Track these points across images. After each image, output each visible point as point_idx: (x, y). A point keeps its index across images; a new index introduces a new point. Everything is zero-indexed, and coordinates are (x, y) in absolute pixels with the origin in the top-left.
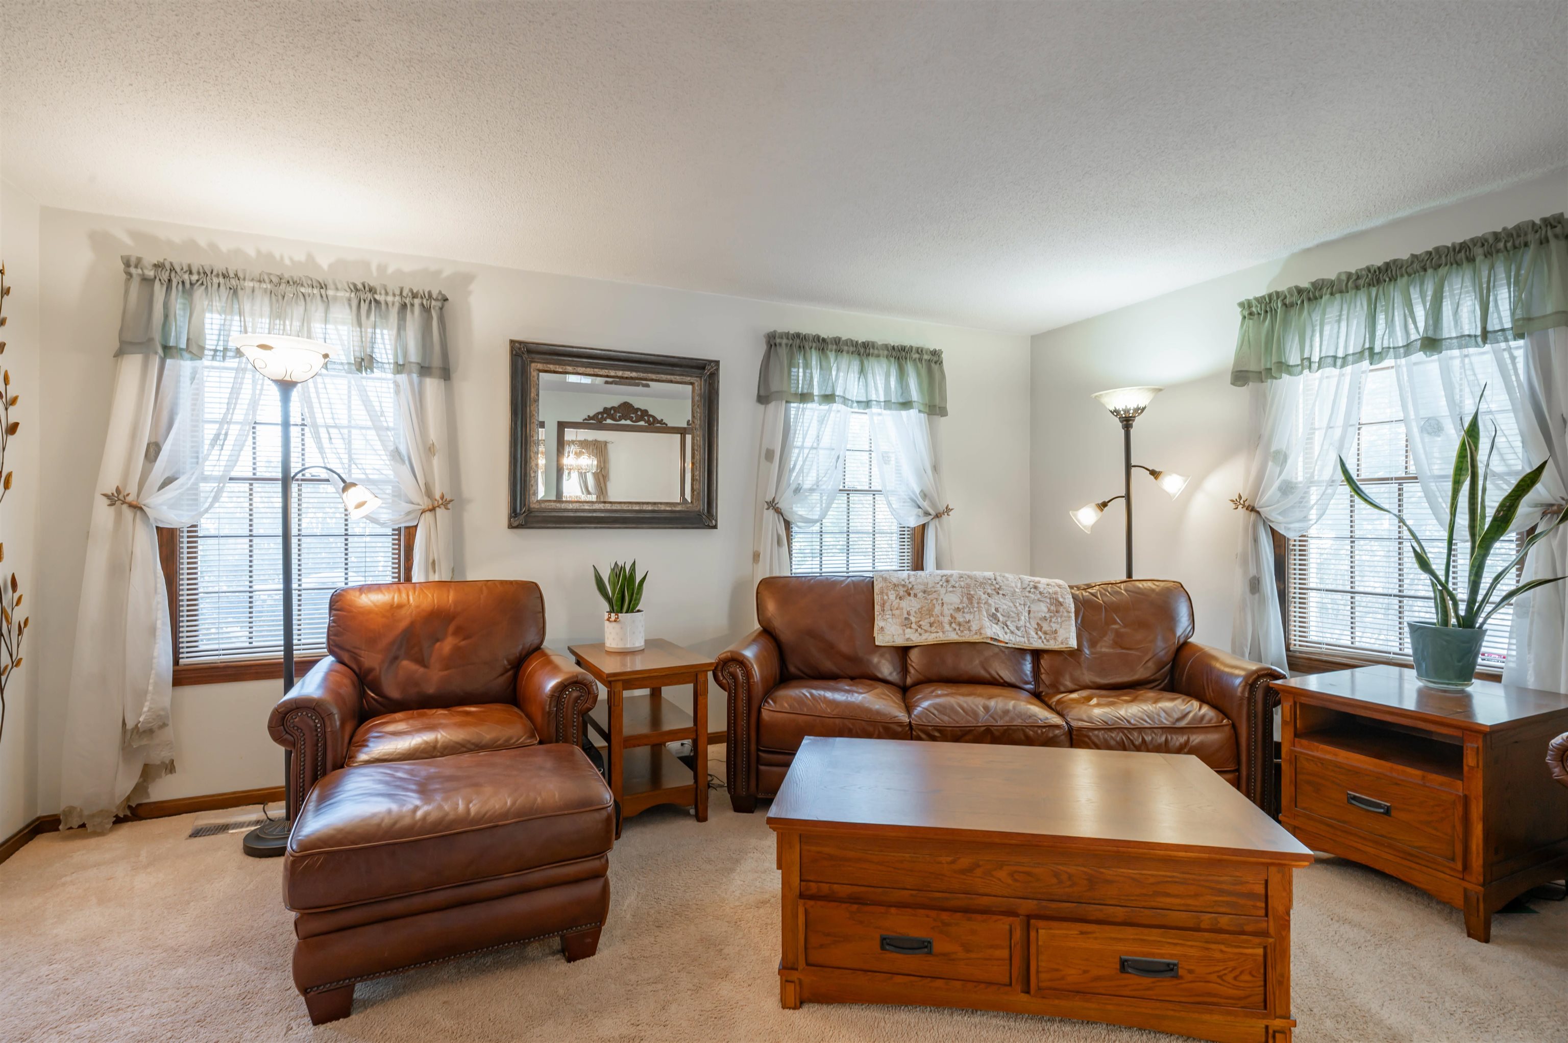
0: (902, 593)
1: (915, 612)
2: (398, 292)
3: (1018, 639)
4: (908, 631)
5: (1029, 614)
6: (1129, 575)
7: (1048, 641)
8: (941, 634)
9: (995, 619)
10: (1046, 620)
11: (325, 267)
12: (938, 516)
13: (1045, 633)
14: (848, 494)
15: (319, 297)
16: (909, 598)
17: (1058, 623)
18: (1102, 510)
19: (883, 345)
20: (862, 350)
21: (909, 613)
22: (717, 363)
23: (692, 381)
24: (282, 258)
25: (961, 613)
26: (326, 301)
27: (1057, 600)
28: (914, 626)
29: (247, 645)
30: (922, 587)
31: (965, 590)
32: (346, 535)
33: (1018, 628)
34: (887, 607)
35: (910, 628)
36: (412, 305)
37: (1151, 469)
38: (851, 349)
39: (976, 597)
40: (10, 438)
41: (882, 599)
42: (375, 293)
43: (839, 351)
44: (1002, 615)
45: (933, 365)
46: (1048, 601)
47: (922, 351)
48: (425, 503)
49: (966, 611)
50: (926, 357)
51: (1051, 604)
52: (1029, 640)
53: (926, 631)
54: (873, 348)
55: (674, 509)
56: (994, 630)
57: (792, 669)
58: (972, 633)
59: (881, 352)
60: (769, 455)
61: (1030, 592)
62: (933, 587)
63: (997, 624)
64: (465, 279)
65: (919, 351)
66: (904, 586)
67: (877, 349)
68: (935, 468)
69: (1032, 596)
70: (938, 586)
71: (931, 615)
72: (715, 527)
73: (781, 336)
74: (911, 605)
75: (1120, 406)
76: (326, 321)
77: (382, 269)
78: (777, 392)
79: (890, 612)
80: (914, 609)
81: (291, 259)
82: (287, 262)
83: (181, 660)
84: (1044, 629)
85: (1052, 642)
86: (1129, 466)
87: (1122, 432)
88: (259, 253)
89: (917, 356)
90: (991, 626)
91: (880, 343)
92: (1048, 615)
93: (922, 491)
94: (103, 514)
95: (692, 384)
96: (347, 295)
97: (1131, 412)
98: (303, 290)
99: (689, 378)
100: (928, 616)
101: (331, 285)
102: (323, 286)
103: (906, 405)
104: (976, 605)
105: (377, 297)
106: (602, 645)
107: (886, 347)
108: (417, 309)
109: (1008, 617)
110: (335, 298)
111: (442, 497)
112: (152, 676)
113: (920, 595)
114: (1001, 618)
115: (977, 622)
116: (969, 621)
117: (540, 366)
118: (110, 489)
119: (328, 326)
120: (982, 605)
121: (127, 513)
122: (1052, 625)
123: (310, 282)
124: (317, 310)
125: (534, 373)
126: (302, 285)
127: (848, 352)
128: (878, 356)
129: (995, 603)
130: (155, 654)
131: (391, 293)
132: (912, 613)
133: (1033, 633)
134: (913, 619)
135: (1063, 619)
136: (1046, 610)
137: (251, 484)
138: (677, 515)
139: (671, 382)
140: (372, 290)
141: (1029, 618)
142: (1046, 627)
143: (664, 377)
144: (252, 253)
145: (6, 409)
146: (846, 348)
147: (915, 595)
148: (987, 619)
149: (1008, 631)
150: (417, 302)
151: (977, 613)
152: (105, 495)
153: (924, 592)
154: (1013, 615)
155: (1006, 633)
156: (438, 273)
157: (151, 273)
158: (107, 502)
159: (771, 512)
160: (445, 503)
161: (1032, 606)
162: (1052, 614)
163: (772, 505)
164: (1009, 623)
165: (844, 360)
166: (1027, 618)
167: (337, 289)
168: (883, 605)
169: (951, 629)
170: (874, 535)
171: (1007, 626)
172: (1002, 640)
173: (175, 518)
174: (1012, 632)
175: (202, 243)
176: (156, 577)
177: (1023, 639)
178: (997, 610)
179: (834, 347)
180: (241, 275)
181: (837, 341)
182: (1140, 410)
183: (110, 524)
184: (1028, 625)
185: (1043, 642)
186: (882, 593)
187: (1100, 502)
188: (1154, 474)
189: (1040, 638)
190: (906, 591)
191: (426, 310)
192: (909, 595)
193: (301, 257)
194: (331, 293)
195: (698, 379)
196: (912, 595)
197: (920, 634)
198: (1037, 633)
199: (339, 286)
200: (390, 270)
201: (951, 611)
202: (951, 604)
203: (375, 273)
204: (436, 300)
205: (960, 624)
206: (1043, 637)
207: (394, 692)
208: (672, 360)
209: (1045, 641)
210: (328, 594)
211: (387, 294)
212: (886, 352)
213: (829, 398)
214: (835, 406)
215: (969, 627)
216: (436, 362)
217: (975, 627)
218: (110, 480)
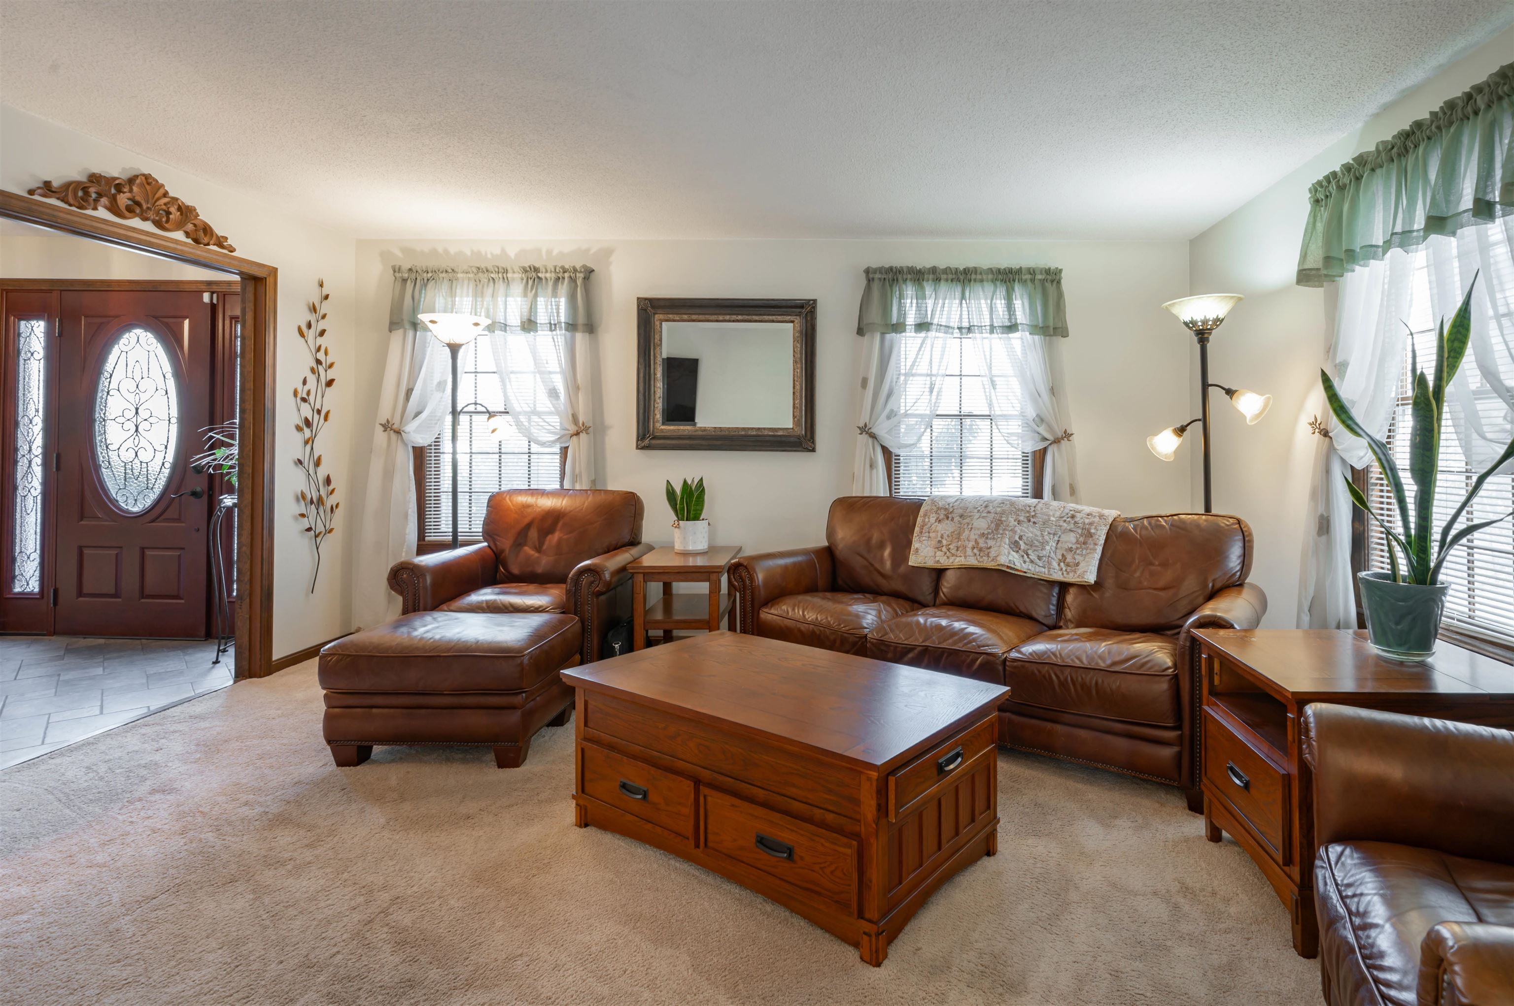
0: (942, 517)
1: (948, 536)
2: (553, 270)
3: (1038, 569)
4: (939, 553)
5: (1057, 544)
6: (1208, 508)
7: (1068, 573)
8: (963, 559)
9: (1017, 547)
10: (1071, 551)
11: (513, 256)
12: (1057, 441)
13: (1068, 565)
14: (961, 419)
15: (501, 279)
16: (947, 522)
17: (1082, 555)
18: (1180, 436)
19: (988, 269)
20: (962, 278)
21: (942, 537)
22: (815, 301)
23: (792, 319)
24: (486, 254)
25: (983, 539)
26: (506, 280)
27: (1089, 531)
28: (944, 549)
29: (468, 530)
30: (960, 511)
31: (998, 517)
32: (529, 453)
33: (1039, 558)
34: (925, 529)
35: (941, 551)
36: (564, 278)
37: (1227, 387)
38: (950, 276)
39: (1005, 524)
40: (328, 389)
41: (924, 521)
42: (539, 272)
43: (937, 280)
44: (1025, 543)
45: (1048, 285)
46: (1080, 531)
47: (1034, 272)
48: (573, 429)
49: (989, 536)
50: (1039, 277)
51: (1081, 535)
52: (1049, 571)
53: (953, 555)
54: (976, 273)
55: (776, 433)
56: (1011, 558)
57: (840, 582)
58: (990, 559)
59: (985, 277)
60: (864, 383)
61: (1065, 521)
62: (971, 512)
63: (1017, 552)
64: (606, 253)
65: (1032, 272)
66: (946, 509)
67: (981, 274)
68: (1053, 391)
69: (1065, 525)
70: (976, 511)
71: (959, 539)
72: (813, 450)
73: (875, 271)
74: (947, 528)
75: (1198, 317)
76: (506, 296)
77: (549, 252)
78: (871, 324)
79: (927, 534)
80: (947, 533)
81: (492, 254)
82: (489, 256)
83: (426, 538)
84: (1068, 560)
85: (1071, 575)
86: (1205, 386)
87: (1198, 347)
88: (472, 251)
89: (1028, 277)
90: (1009, 553)
91: (985, 268)
92: (1074, 547)
93: (1038, 415)
94: (380, 437)
95: (792, 322)
96: (520, 275)
97: (1210, 323)
98: (492, 275)
99: (789, 317)
100: (956, 540)
101: (510, 270)
102: (506, 271)
103: (1012, 328)
104: (1001, 532)
105: (540, 275)
106: (673, 547)
107: (991, 270)
108: (566, 280)
109: (1031, 546)
110: (513, 279)
111: (583, 425)
112: (405, 547)
113: (957, 519)
114: (1023, 546)
115: (996, 549)
116: (990, 547)
117: (661, 317)
118: (384, 422)
119: (508, 299)
120: (1007, 532)
121: (393, 436)
122: (1077, 557)
123: (497, 270)
124: (501, 287)
125: (657, 323)
126: (492, 272)
127: (947, 280)
128: (982, 281)
129: (1021, 530)
130: (407, 532)
131: (549, 271)
132: (945, 536)
133: (1055, 564)
134: (944, 542)
135: (1088, 551)
136: (1074, 540)
137: (471, 416)
138: (779, 439)
139: (773, 321)
140: (536, 270)
141: (1056, 548)
142: (1069, 558)
143: (766, 318)
144: (468, 253)
145: (326, 371)
146: (944, 276)
147: (953, 519)
148: (1006, 546)
149: (1028, 560)
150: (566, 275)
151: (999, 539)
152: (381, 424)
153: (961, 516)
154: (1037, 543)
155: (1025, 562)
156: (588, 250)
157: (406, 275)
158: (383, 429)
159: (865, 437)
160: (586, 429)
161: (1062, 536)
162: (1079, 546)
163: (865, 430)
164: (1030, 552)
165: (943, 287)
166: (1054, 549)
167: (514, 272)
168: (922, 528)
169: (971, 554)
170: (991, 460)
171: (1028, 555)
172: (1019, 568)
173: (422, 440)
174: (1032, 562)
175: (440, 250)
176: (410, 480)
177: (1043, 570)
178: (1021, 538)
179: (931, 276)
180: (456, 270)
181: (934, 270)
182: (1218, 321)
183: (385, 445)
184: (1052, 555)
185: (1063, 574)
186: (925, 515)
187: (1179, 426)
188: (1230, 392)
189: (1061, 569)
190: (946, 515)
191: (573, 280)
192: (948, 518)
193: (497, 251)
194: (509, 275)
195: (798, 317)
196: (950, 519)
197: (948, 557)
198: (1059, 565)
199: (515, 270)
200: (555, 252)
201: (976, 537)
202: (978, 529)
203: (544, 257)
204: (581, 272)
205: (981, 550)
206: (1064, 569)
207: (515, 570)
208: (772, 302)
209: (1065, 573)
210: (487, 496)
211: (546, 272)
212: (990, 276)
213: (922, 326)
214: (932, 334)
215: (989, 553)
216: (581, 320)
217: (993, 553)
218: (384, 414)
